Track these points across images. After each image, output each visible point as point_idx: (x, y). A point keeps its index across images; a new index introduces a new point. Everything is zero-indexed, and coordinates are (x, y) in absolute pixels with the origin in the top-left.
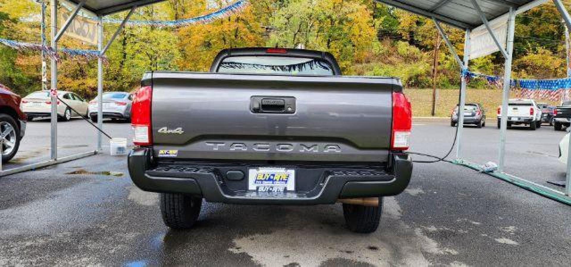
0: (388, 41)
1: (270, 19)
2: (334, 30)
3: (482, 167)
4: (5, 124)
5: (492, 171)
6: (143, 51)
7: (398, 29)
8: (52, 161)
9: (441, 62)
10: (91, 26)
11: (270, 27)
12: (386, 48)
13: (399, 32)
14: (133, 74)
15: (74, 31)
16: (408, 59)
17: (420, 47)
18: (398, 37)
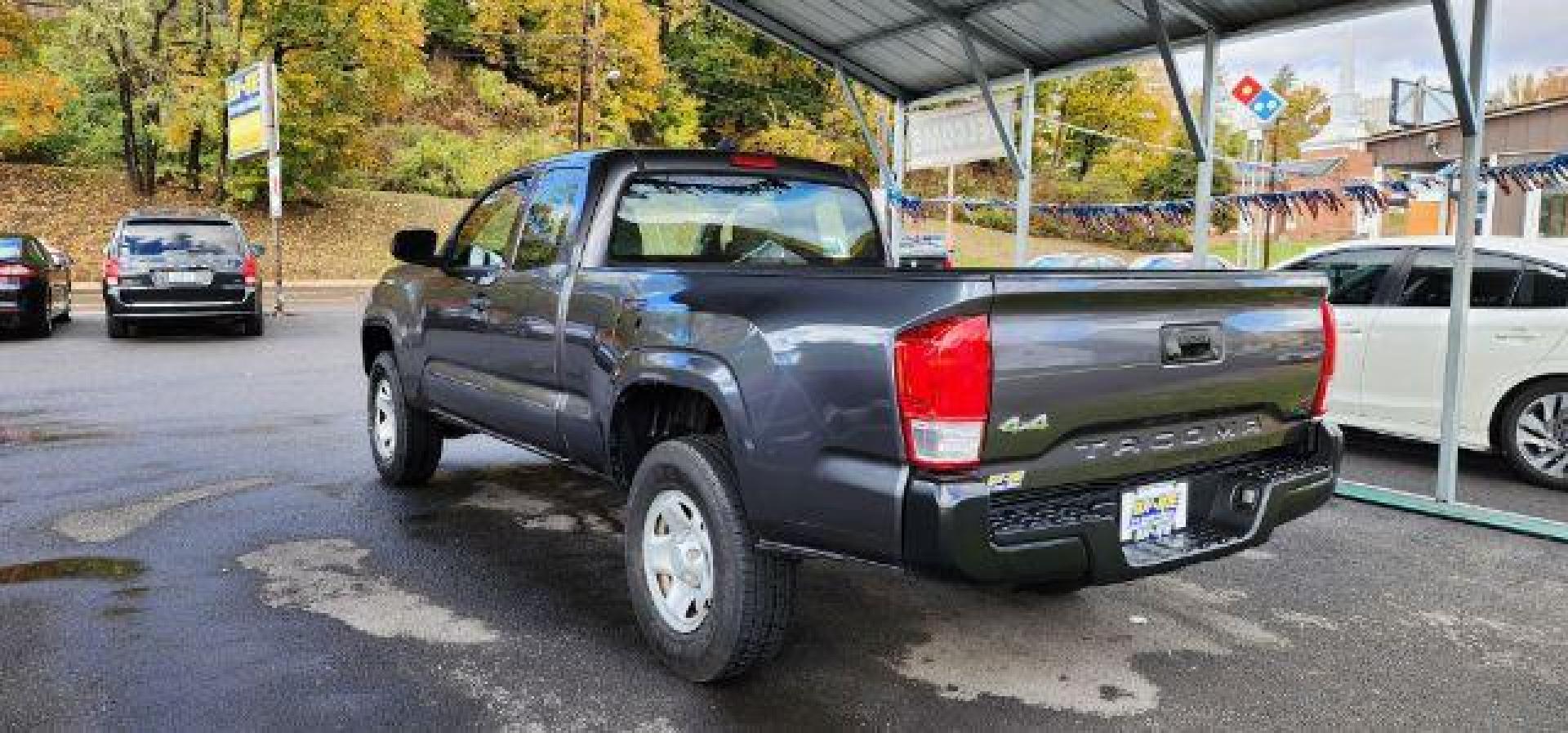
0: (446, 66)
7: (472, 33)
12: (443, 84)
13: (473, 42)
17: (541, 91)
18: (471, 57)
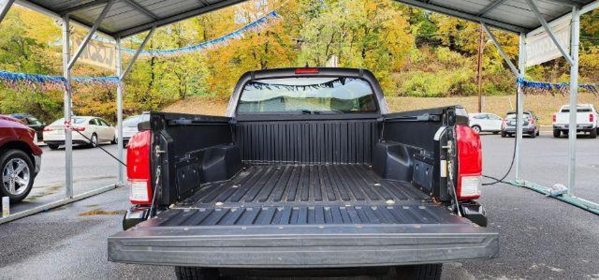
0: (427, 48)
1: (301, 31)
2: (369, 40)
3: (549, 190)
4: (18, 161)
5: (561, 195)
6: (171, 70)
7: (437, 35)
8: (68, 200)
9: (485, 67)
10: (108, 50)
11: (301, 39)
12: (425, 55)
13: (438, 38)
14: (162, 94)
15: (89, 57)
16: (449, 65)
17: (462, 53)
18: (439, 43)
